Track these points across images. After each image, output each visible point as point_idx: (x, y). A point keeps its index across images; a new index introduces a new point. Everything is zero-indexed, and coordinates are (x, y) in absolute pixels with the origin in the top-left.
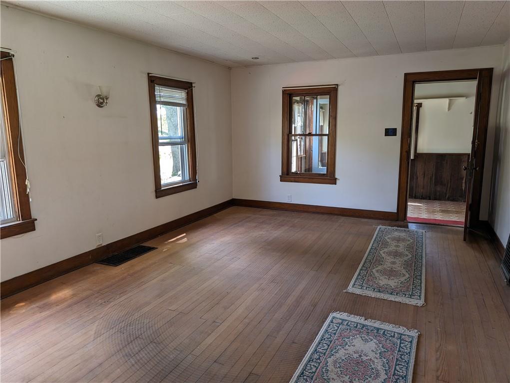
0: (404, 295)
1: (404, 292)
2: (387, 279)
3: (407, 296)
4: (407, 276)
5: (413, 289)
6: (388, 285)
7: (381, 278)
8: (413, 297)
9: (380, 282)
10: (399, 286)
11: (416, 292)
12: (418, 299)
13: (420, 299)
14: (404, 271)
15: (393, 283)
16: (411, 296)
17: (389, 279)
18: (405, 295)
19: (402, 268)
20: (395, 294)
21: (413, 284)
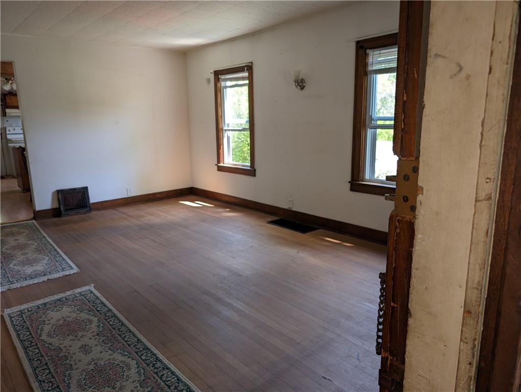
0: (30, 309)
1: (33, 314)
2: (67, 317)
3: (26, 311)
4: (44, 337)
5: (25, 322)
6: (58, 311)
7: (74, 315)
8: (18, 313)
9: (70, 310)
10: (43, 316)
11: (18, 320)
12: (12, 313)
13: (9, 315)
14: (55, 341)
15: (55, 316)
16: (21, 313)
17: (63, 318)
18: (29, 311)
19: (62, 346)
20: (41, 307)
21: (28, 328)
